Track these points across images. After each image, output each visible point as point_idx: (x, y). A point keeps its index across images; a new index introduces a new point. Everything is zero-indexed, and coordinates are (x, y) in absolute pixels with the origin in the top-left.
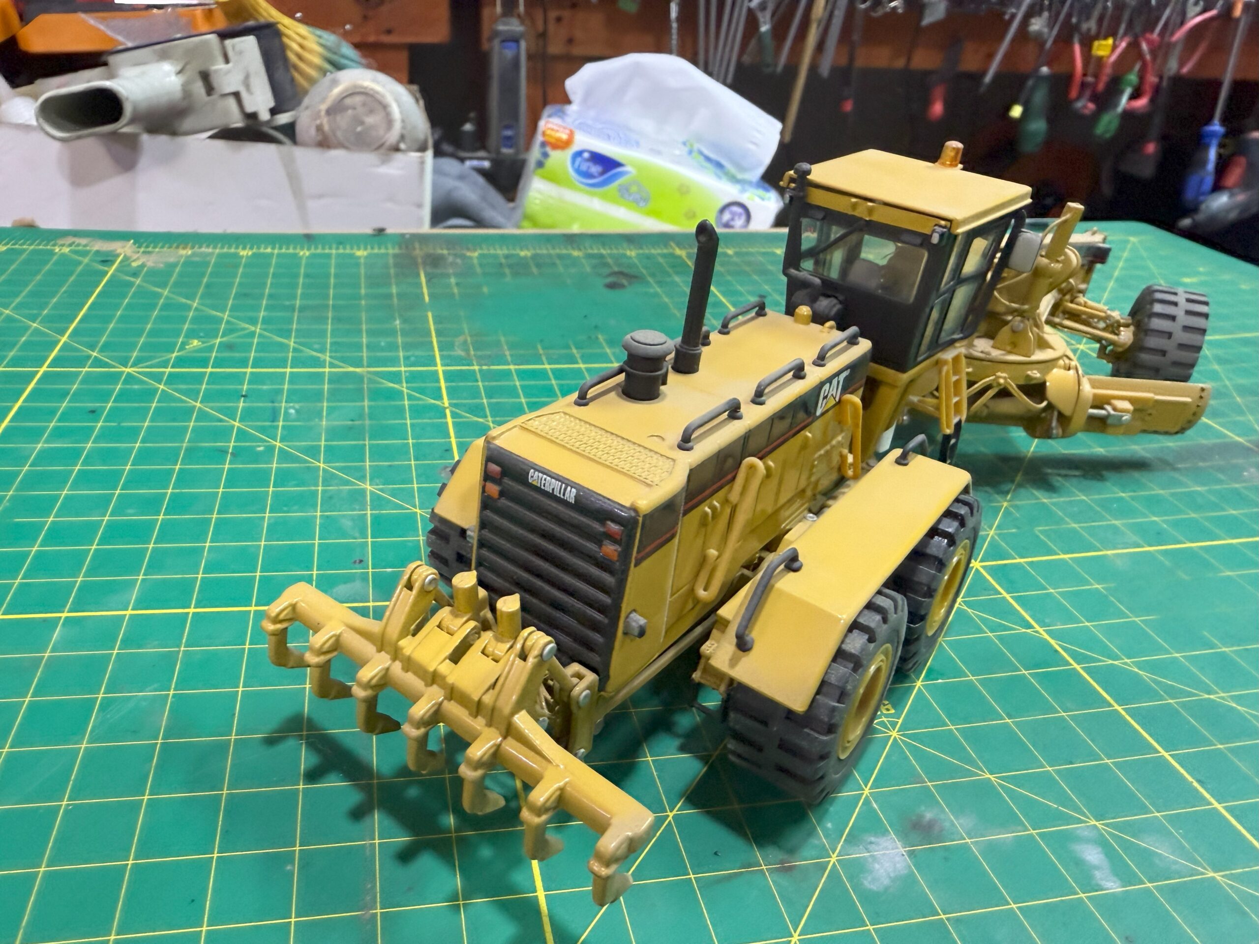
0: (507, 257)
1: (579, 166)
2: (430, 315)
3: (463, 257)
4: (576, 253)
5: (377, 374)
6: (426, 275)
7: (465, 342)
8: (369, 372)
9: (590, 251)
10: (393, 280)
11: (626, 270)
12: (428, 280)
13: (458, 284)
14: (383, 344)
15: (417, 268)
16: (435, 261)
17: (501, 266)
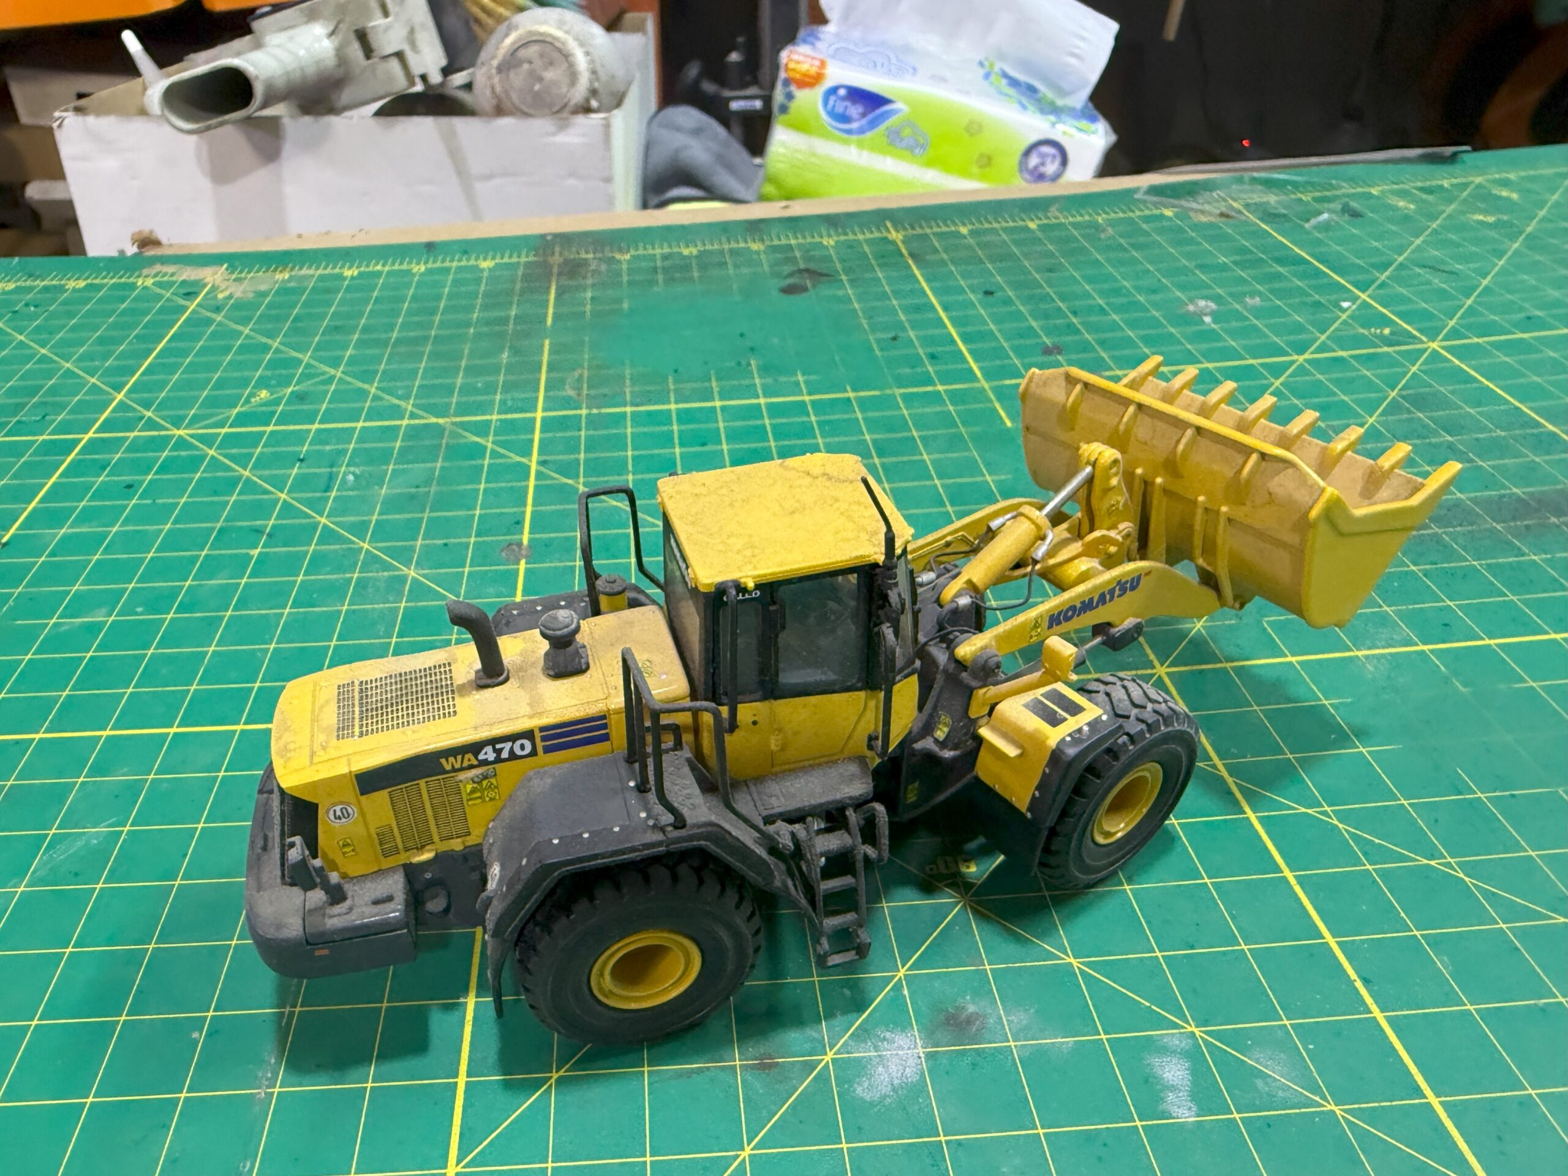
0: (666, 257)
1: (834, 106)
2: (547, 342)
3: (613, 261)
4: (755, 247)
5: (463, 426)
6: (558, 289)
7: (581, 376)
8: (453, 424)
10: (516, 298)
11: (814, 267)
12: (559, 296)
13: (593, 298)
14: (480, 385)
15: (550, 282)
16: (573, 269)
17: (655, 270)
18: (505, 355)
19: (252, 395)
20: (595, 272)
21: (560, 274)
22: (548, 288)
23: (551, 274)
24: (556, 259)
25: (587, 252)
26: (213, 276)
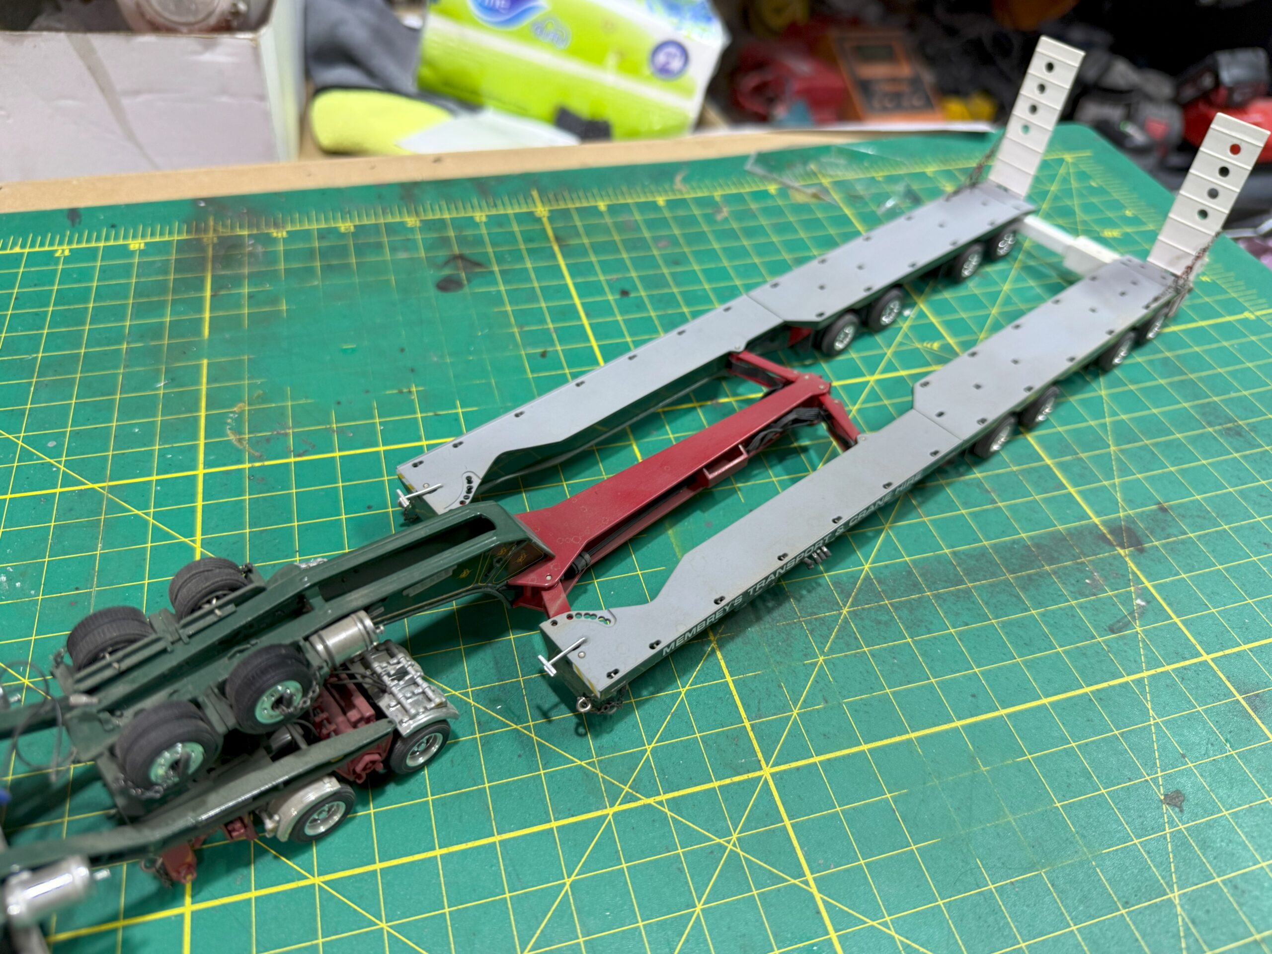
0: (323, 235)
2: (205, 362)
3: (269, 240)
4: (411, 221)
5: (121, 492)
6: (213, 283)
7: (241, 413)
8: (110, 489)
9: (430, 216)
10: (170, 297)
11: (466, 251)
12: (213, 294)
13: (251, 296)
14: (136, 430)
15: (204, 270)
16: (229, 252)
17: (311, 255)
18: (161, 383)
20: (251, 255)
21: (215, 258)
22: (202, 280)
23: (204, 259)
24: (210, 237)
25: (241, 227)
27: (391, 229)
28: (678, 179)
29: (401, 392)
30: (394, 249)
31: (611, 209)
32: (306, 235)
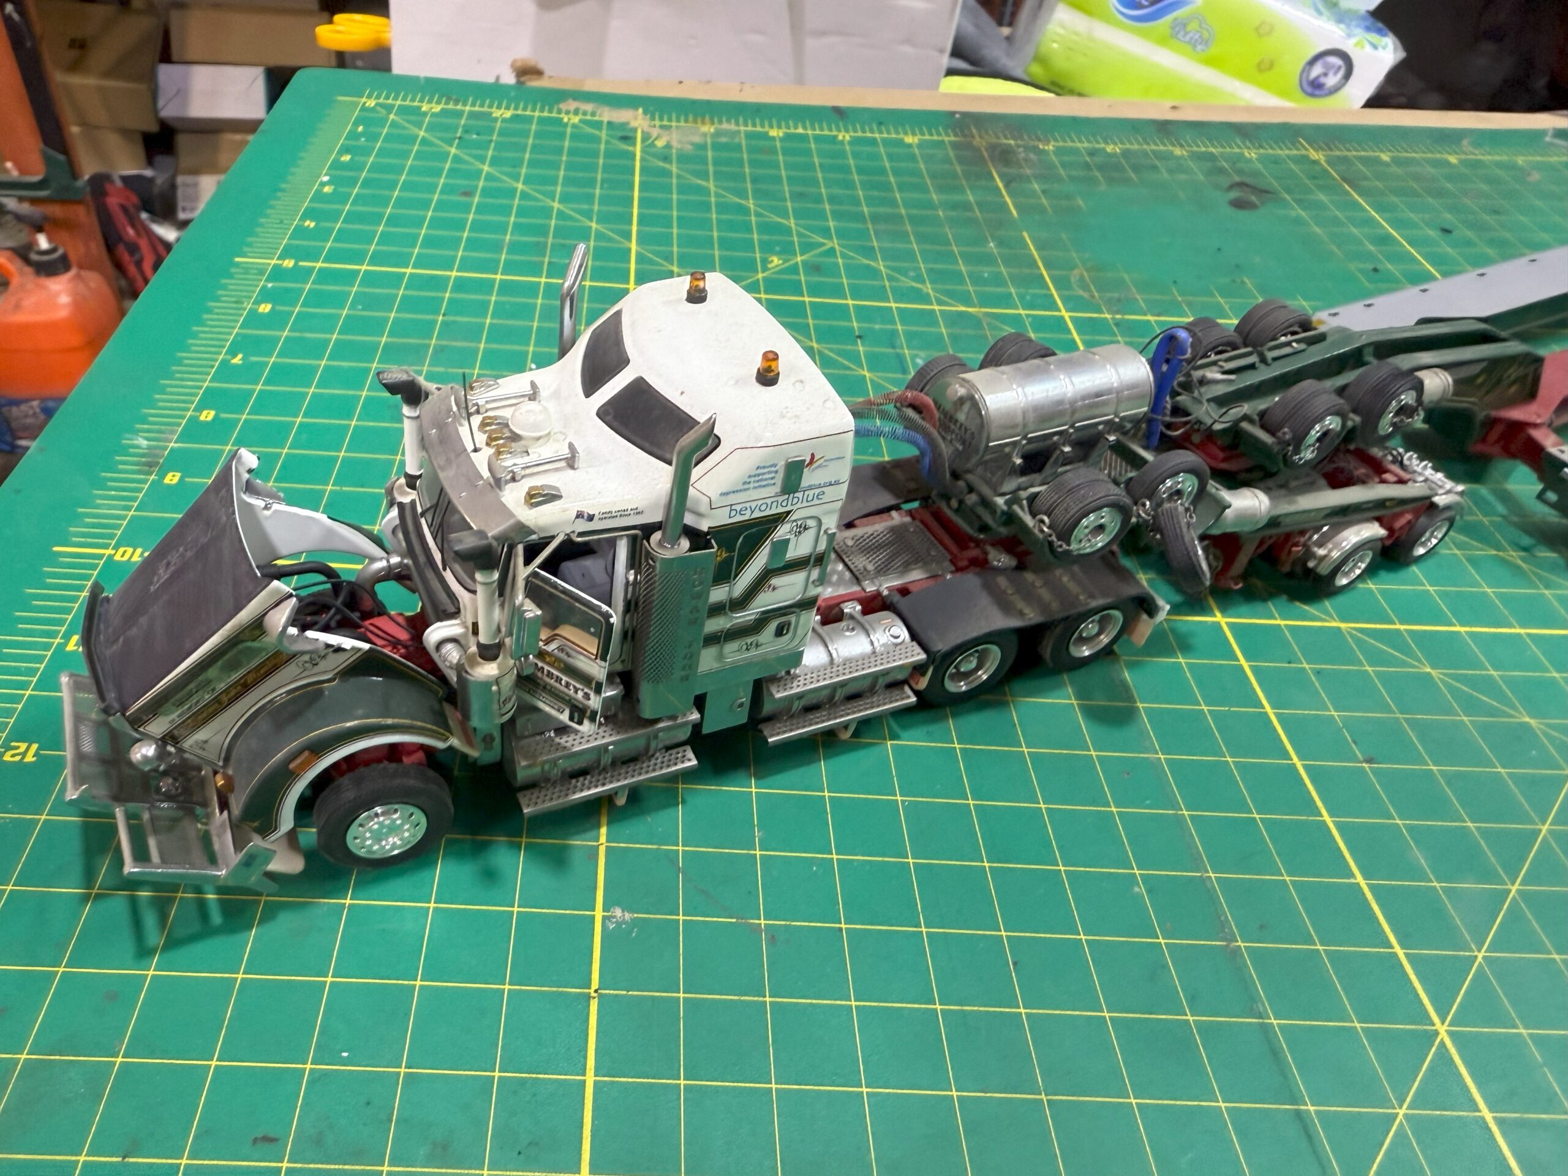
0: (1091, 153)
2: (1026, 235)
3: (1038, 151)
4: (1178, 151)
5: (994, 316)
6: (1001, 177)
7: (1082, 276)
9: (1195, 149)
10: (964, 182)
11: (1248, 180)
12: (1006, 186)
13: (1043, 191)
14: (986, 275)
15: (988, 167)
16: (1004, 156)
17: (1087, 166)
18: (992, 244)
19: (765, 262)
20: (1027, 160)
21: (993, 159)
22: (988, 173)
23: (984, 158)
24: (980, 142)
25: (1005, 138)
26: (637, 120)
27: (1158, 155)
28: (1465, 142)
29: (1234, 281)
30: (1170, 171)
31: (1396, 161)
32: (1075, 151)
